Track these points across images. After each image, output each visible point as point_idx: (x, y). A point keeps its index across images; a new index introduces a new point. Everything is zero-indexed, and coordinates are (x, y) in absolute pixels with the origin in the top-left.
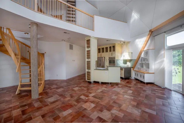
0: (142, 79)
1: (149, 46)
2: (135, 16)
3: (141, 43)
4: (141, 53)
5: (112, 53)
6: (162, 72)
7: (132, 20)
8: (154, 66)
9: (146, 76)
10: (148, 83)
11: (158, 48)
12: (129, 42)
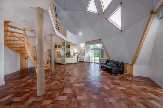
0: (83, 61)
1: (84, 48)
2: (81, 34)
3: (82, 45)
4: (82, 50)
5: (68, 49)
6: (89, 57)
7: (79, 35)
8: (87, 55)
9: (84, 59)
10: (85, 62)
11: (88, 49)
12: (76, 44)
